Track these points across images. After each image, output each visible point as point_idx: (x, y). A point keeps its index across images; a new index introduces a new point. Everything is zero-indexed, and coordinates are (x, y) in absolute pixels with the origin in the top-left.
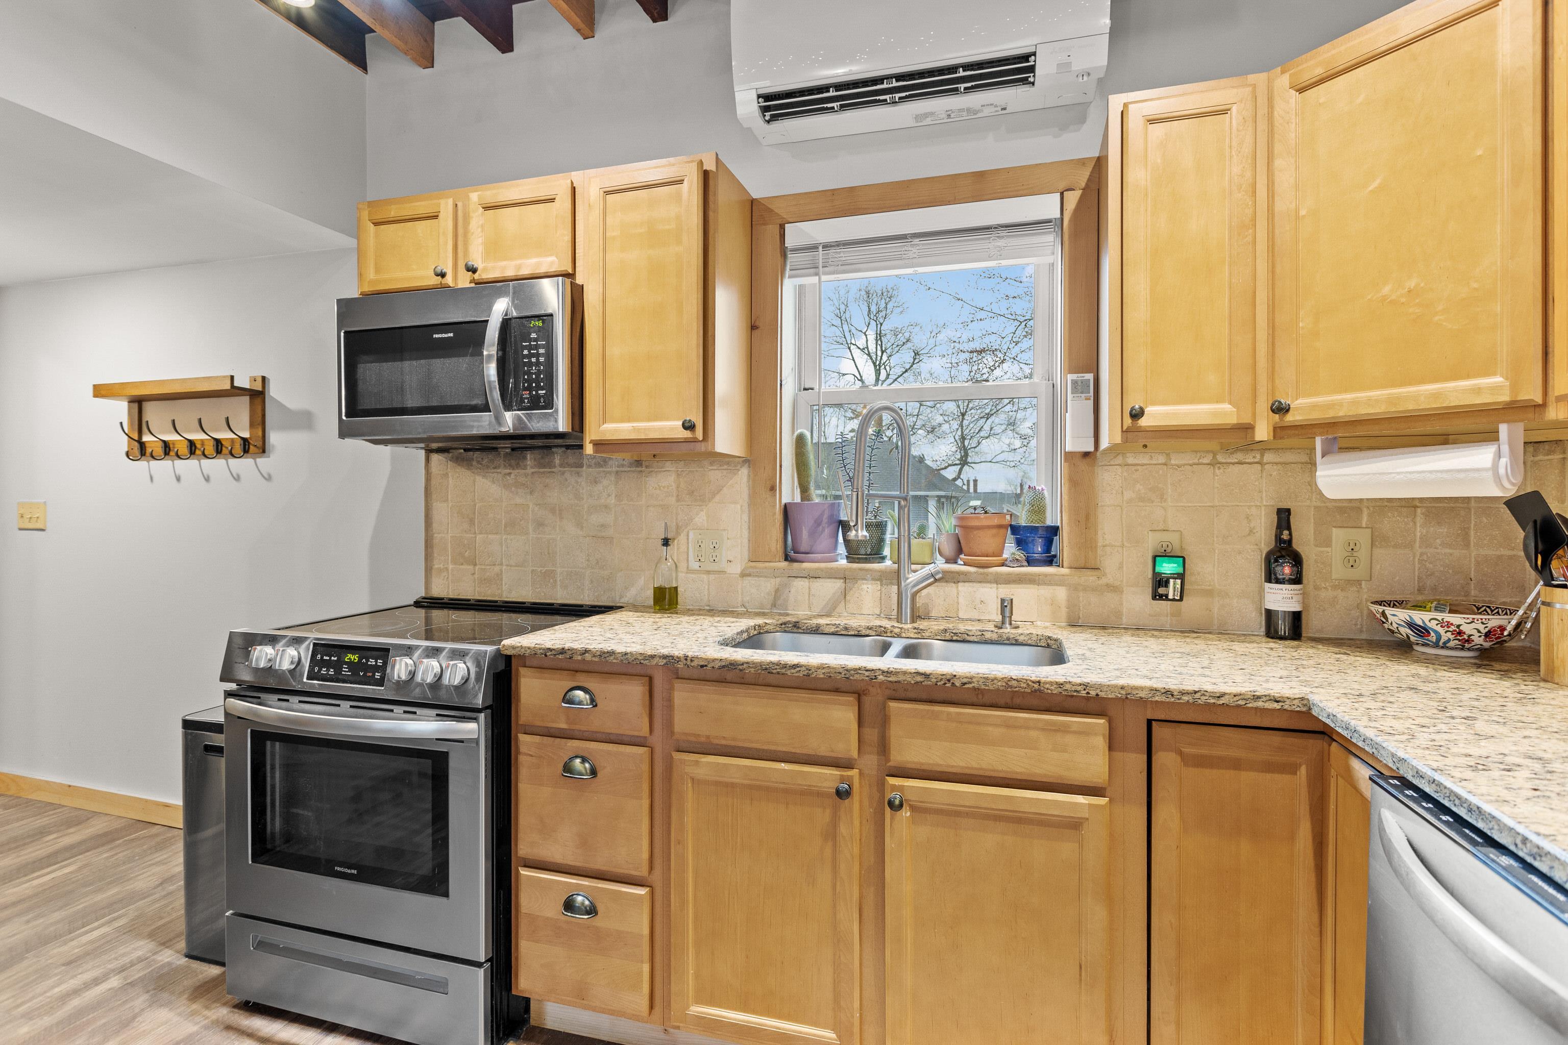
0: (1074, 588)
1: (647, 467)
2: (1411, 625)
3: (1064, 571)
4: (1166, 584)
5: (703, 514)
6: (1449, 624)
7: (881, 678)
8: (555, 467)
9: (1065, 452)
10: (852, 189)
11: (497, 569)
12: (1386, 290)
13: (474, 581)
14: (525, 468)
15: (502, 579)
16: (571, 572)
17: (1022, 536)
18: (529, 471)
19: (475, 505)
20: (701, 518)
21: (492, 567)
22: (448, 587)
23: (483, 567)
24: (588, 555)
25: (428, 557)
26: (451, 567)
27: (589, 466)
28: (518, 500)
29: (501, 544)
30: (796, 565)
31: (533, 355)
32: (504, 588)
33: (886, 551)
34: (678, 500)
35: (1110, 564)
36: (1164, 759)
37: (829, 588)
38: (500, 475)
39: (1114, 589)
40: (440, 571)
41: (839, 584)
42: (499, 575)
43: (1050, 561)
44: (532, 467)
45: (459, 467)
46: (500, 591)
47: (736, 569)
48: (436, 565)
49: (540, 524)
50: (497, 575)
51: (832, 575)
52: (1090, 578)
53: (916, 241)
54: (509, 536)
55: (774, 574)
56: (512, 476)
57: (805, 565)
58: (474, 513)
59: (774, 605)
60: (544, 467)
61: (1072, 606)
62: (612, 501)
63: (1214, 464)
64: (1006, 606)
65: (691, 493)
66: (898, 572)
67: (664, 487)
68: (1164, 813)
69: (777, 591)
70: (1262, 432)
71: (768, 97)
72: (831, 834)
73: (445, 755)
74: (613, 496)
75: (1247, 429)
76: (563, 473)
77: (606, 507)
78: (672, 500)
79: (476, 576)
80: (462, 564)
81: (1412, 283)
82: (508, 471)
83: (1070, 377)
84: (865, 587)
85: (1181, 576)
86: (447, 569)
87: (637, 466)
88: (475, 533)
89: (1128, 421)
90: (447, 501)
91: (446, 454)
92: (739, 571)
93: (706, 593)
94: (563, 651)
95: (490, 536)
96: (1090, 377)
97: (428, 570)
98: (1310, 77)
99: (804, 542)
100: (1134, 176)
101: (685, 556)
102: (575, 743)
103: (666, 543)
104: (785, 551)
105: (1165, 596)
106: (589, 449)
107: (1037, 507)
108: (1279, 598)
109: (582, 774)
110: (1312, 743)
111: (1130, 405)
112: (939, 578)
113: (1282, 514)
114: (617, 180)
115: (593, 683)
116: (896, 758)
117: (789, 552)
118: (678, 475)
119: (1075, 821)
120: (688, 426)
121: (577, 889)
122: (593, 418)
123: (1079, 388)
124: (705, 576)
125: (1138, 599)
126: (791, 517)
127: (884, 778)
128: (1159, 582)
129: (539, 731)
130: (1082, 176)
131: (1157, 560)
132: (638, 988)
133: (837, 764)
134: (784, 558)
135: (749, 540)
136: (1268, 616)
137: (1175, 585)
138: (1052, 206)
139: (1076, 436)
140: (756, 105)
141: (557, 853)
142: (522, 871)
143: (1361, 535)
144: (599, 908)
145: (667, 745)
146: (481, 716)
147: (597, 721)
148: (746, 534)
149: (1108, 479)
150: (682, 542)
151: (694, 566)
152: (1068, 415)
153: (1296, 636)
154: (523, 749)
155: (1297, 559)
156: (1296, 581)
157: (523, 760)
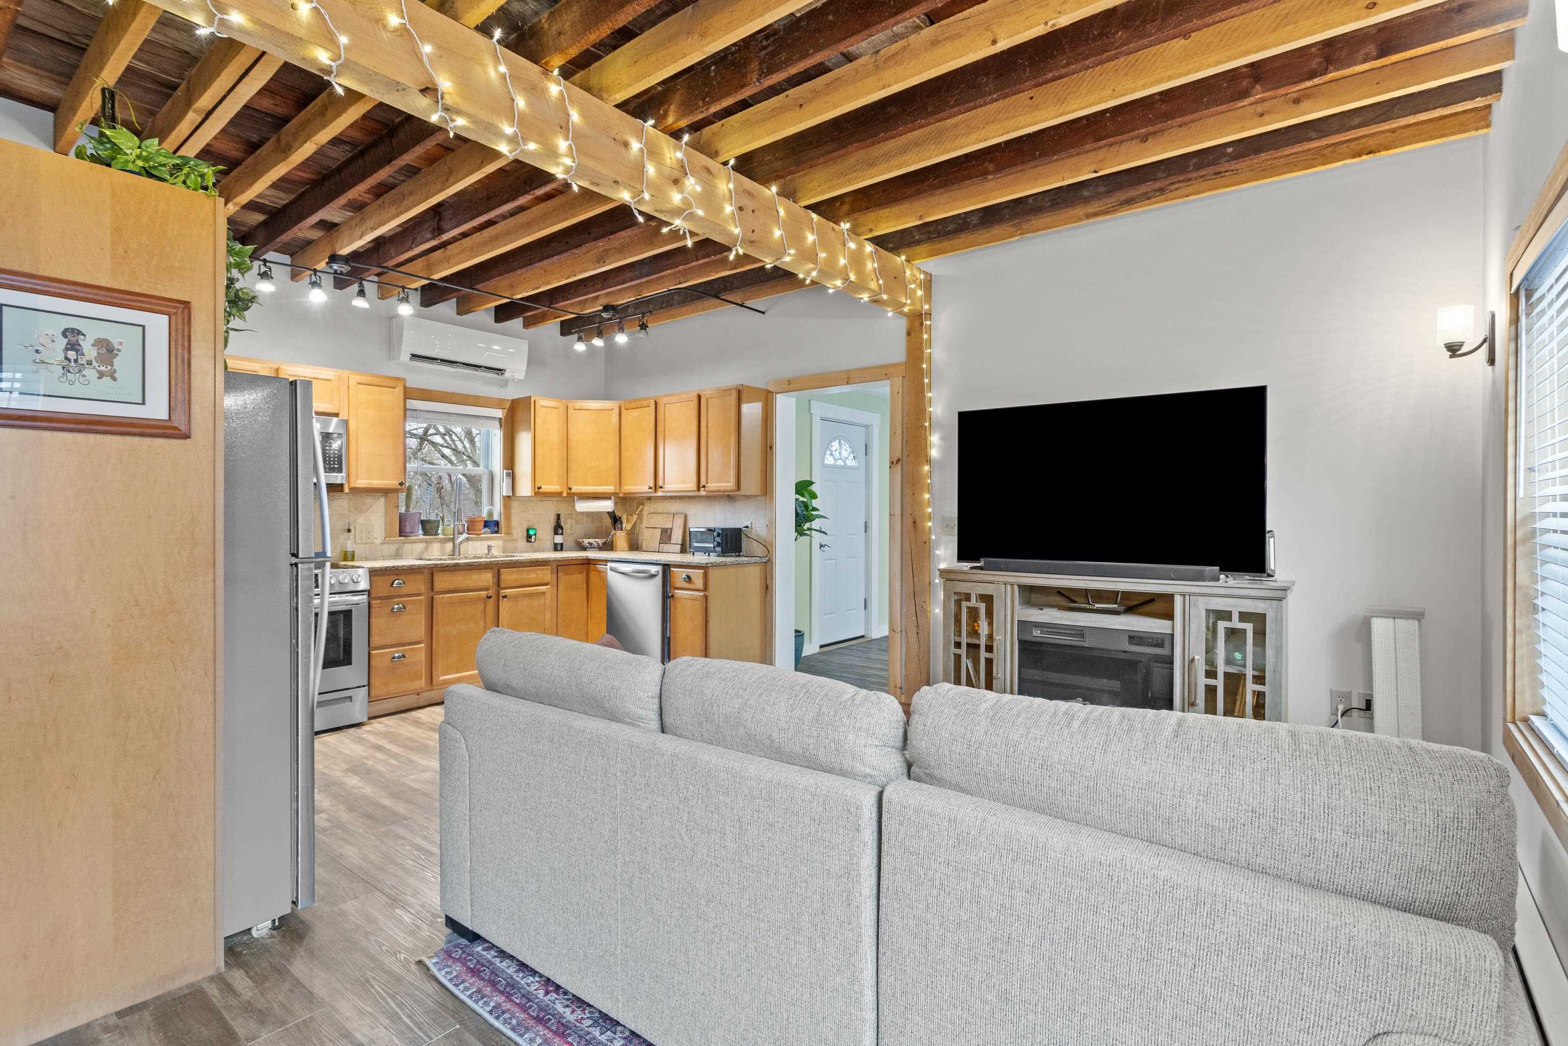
0: (505, 541)
2: (589, 543)
3: (503, 535)
4: (531, 537)
5: (363, 518)
6: (597, 542)
7: (502, 563)
9: (504, 497)
10: (430, 390)
12: (593, 464)
17: (487, 524)
20: (361, 520)
30: (408, 538)
33: (440, 531)
34: (349, 511)
35: (515, 532)
36: (560, 574)
37: (420, 547)
39: (516, 540)
41: (424, 545)
43: (497, 532)
47: (379, 541)
51: (421, 541)
52: (509, 537)
55: (396, 542)
57: (412, 538)
59: (396, 555)
61: (504, 547)
63: (541, 500)
64: (489, 547)
65: (356, 508)
66: (453, 538)
67: (342, 506)
68: (560, 588)
69: (398, 549)
70: (565, 494)
71: (414, 355)
72: (484, 611)
73: (350, 611)
75: (562, 493)
78: (346, 512)
81: (597, 464)
83: (506, 471)
84: (435, 545)
85: (536, 535)
89: (536, 490)
92: (380, 541)
93: (364, 553)
94: (394, 567)
96: (511, 471)
98: (579, 407)
99: (408, 529)
100: (538, 421)
101: (353, 537)
102: (396, 600)
103: (349, 531)
104: (400, 532)
105: (530, 542)
106: (346, 490)
107: (490, 514)
108: (559, 539)
109: (399, 610)
110: (586, 566)
111: (538, 485)
112: (467, 539)
113: (558, 516)
114: (363, 379)
115: (404, 577)
116: (503, 585)
117: (402, 533)
118: (349, 500)
119: (544, 593)
120: (401, 484)
121: (396, 652)
122: (352, 477)
123: (508, 475)
124: (363, 546)
125: (522, 543)
126: (402, 519)
127: (499, 591)
128: (529, 537)
129: (380, 598)
130: (508, 405)
131: (528, 530)
132: (421, 678)
133: (486, 589)
134: (400, 536)
135: (386, 529)
136: (555, 545)
137: (533, 537)
138: (499, 413)
139: (507, 491)
140: (410, 356)
141: (388, 641)
142: (373, 652)
143: (574, 521)
144: (406, 656)
145: (431, 594)
146: (367, 593)
147: (404, 591)
148: (383, 526)
149: (515, 505)
150: (353, 531)
151: (358, 541)
152: (504, 484)
153: (562, 550)
154: (373, 606)
155: (562, 528)
156: (562, 534)
157: (373, 610)
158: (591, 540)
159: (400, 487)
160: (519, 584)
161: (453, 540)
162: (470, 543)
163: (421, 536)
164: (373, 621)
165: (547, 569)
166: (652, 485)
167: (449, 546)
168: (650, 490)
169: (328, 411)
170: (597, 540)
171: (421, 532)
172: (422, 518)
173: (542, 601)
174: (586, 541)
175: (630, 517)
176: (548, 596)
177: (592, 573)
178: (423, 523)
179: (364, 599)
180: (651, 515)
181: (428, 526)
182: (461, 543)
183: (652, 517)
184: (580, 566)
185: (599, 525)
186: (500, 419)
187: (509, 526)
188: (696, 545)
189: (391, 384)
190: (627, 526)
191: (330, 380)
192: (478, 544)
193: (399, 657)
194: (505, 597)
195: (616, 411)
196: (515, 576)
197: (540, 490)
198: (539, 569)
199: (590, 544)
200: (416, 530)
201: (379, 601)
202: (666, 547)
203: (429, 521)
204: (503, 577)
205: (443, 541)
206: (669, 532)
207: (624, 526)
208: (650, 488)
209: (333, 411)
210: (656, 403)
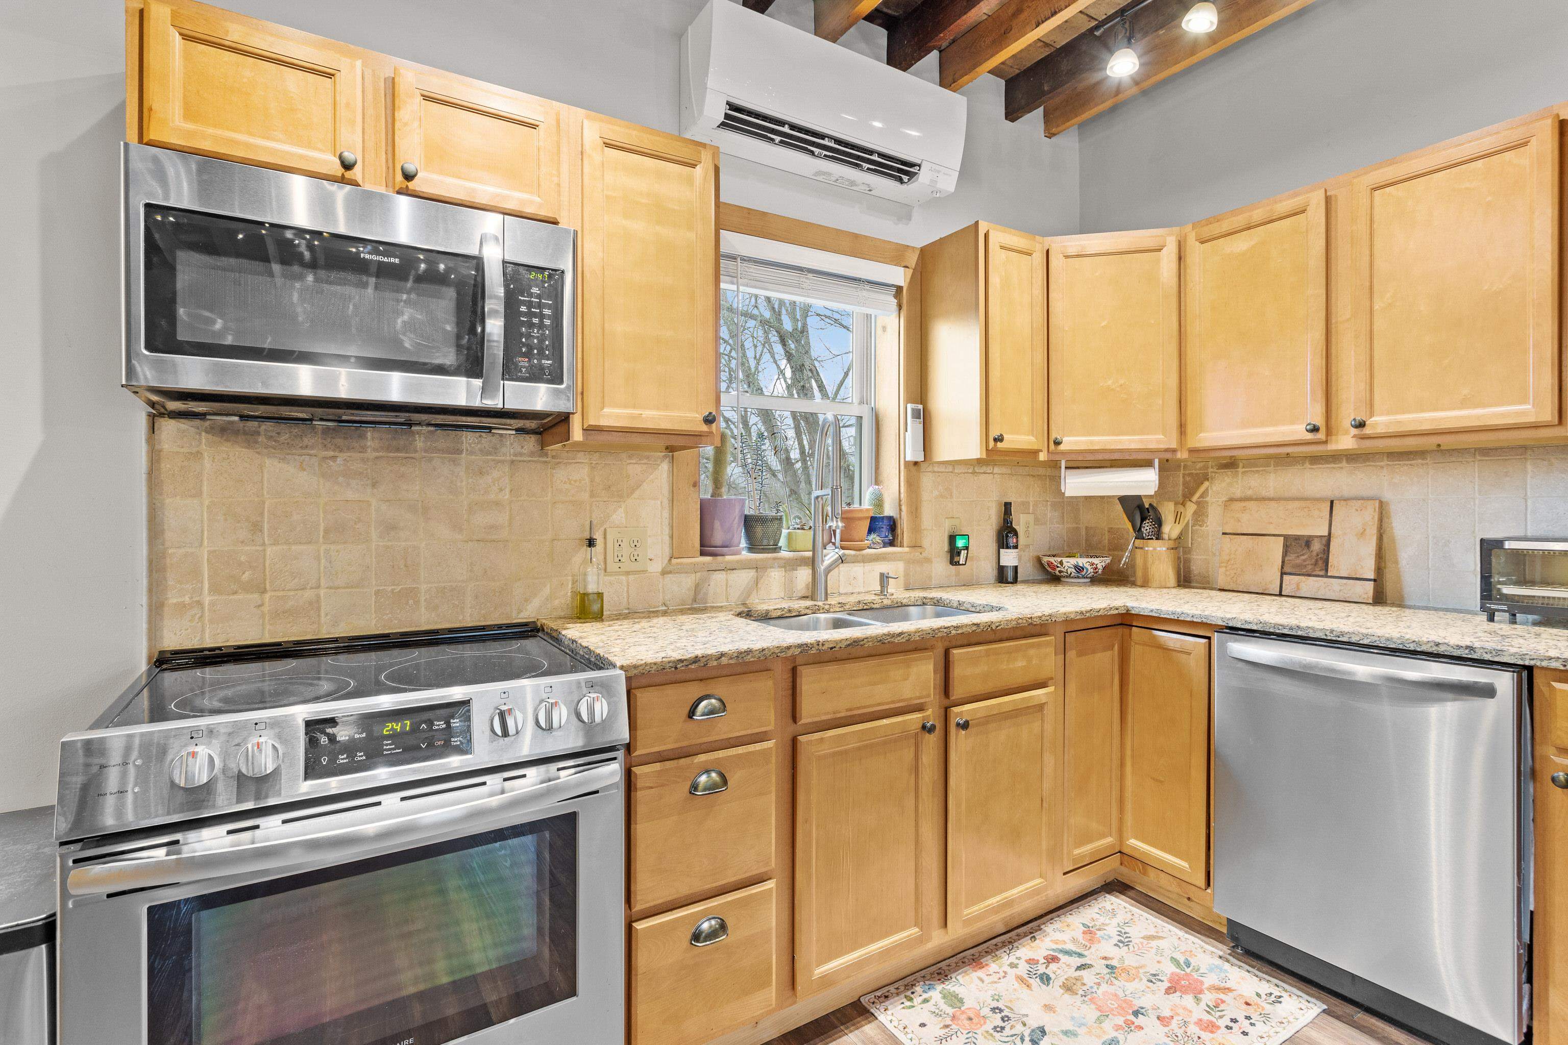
0: (909, 562)
1: (553, 457)
2: (1076, 567)
3: (903, 550)
4: (959, 554)
5: (621, 510)
6: (1093, 564)
7: (954, 632)
8: (416, 451)
9: (907, 463)
10: (764, 214)
11: (308, 594)
12: (1110, 382)
13: (263, 616)
14: (363, 449)
15: (319, 609)
16: (444, 588)
17: (874, 525)
18: (370, 454)
19: (264, 503)
20: (619, 516)
21: (300, 593)
22: (203, 631)
23: (281, 594)
24: (471, 564)
25: (156, 587)
26: (207, 600)
27: (472, 453)
28: (350, 495)
29: (318, 558)
30: (719, 558)
31: (535, 315)
32: (323, 619)
33: (782, 542)
34: (592, 495)
35: (926, 543)
36: (1071, 654)
37: (744, 578)
38: (314, 459)
39: (928, 560)
40: (182, 608)
41: (752, 573)
42: (315, 604)
43: (892, 543)
44: (375, 450)
45: (229, 444)
46: (316, 626)
47: (656, 567)
48: (173, 599)
49: (390, 528)
50: (311, 603)
51: (743, 566)
52: (916, 554)
53: (810, 275)
54: (333, 547)
55: (695, 569)
56: (339, 461)
57: (728, 558)
58: (262, 514)
59: (694, 600)
60: (398, 450)
61: (907, 575)
62: (506, 495)
64: (884, 579)
65: (608, 488)
66: (812, 558)
67: (575, 481)
69: (697, 586)
70: (1042, 457)
71: (732, 107)
72: (914, 768)
74: (508, 490)
76: (430, 460)
77: (497, 504)
78: (585, 496)
79: (266, 609)
80: (235, 593)
81: (1122, 382)
82: (331, 453)
83: (910, 406)
84: (773, 574)
85: (967, 548)
86: (200, 604)
87: (540, 456)
88: (264, 544)
89: (992, 444)
90: (199, 494)
91: (197, 422)
92: (660, 570)
93: (625, 595)
95: (293, 547)
96: (921, 407)
97: (156, 610)
98: (1072, 251)
99: (718, 537)
100: (994, 279)
101: (601, 557)
102: (702, 758)
103: (591, 543)
104: (702, 545)
105: (957, 563)
106: (577, 434)
107: (879, 502)
108: (1009, 558)
109: (712, 788)
110: (1120, 630)
111: (994, 433)
112: (842, 560)
113: (1008, 506)
114: (619, 132)
115: (722, 688)
116: (958, 692)
117: (706, 548)
118: (593, 468)
119: (1040, 707)
120: (709, 420)
121: (705, 915)
122: (592, 400)
123: (916, 414)
124: (624, 578)
125: (940, 567)
126: (706, 511)
127: (946, 710)
128: (954, 554)
129: (661, 758)
130: (913, 259)
131: (952, 539)
132: (768, 983)
133: (920, 708)
134: (703, 554)
135: (672, 537)
136: (1001, 570)
137: (963, 553)
138: (898, 276)
139: (914, 451)
140: (723, 109)
141: (683, 889)
142: (639, 926)
143: (1031, 518)
144: (730, 923)
145: (791, 729)
146: (620, 754)
147: (726, 728)
148: (667, 531)
149: (927, 481)
150: (599, 542)
151: (612, 566)
152: (909, 434)
153: (1015, 581)
154: (640, 783)
155: (1016, 534)
156: (1016, 547)
157: (640, 796)
158: (1082, 561)
159: (704, 428)
160: (989, 687)
161: (812, 562)
162: (843, 568)
163: (746, 555)
164: (641, 829)
165: (1048, 644)
166: (1319, 421)
167: (803, 575)
168: (1310, 436)
169: (529, 210)
170: (1096, 561)
171: (743, 544)
172: (747, 512)
173: (1036, 725)
174: (1069, 563)
175: (1181, 509)
176: (1049, 711)
177: (1136, 651)
178: (749, 522)
179: (612, 774)
180: (1238, 505)
181: (759, 530)
182: (829, 570)
183: (1244, 509)
184: (1109, 631)
185: (1075, 525)
186: (899, 289)
187: (917, 529)
188: (1507, 590)
189: (685, 153)
190: (1170, 529)
191: (534, 126)
192: (857, 570)
193: (713, 934)
194: (965, 726)
195: (1169, 254)
196: (982, 668)
197: (1000, 445)
198: (1032, 646)
199: (1079, 569)
200: (735, 541)
201: (657, 766)
202: (1310, 585)
203: (762, 520)
204: (958, 672)
205: (791, 565)
206: (1316, 546)
207: (1166, 529)
208: (1315, 429)
209: (544, 213)
210: (1328, 200)
